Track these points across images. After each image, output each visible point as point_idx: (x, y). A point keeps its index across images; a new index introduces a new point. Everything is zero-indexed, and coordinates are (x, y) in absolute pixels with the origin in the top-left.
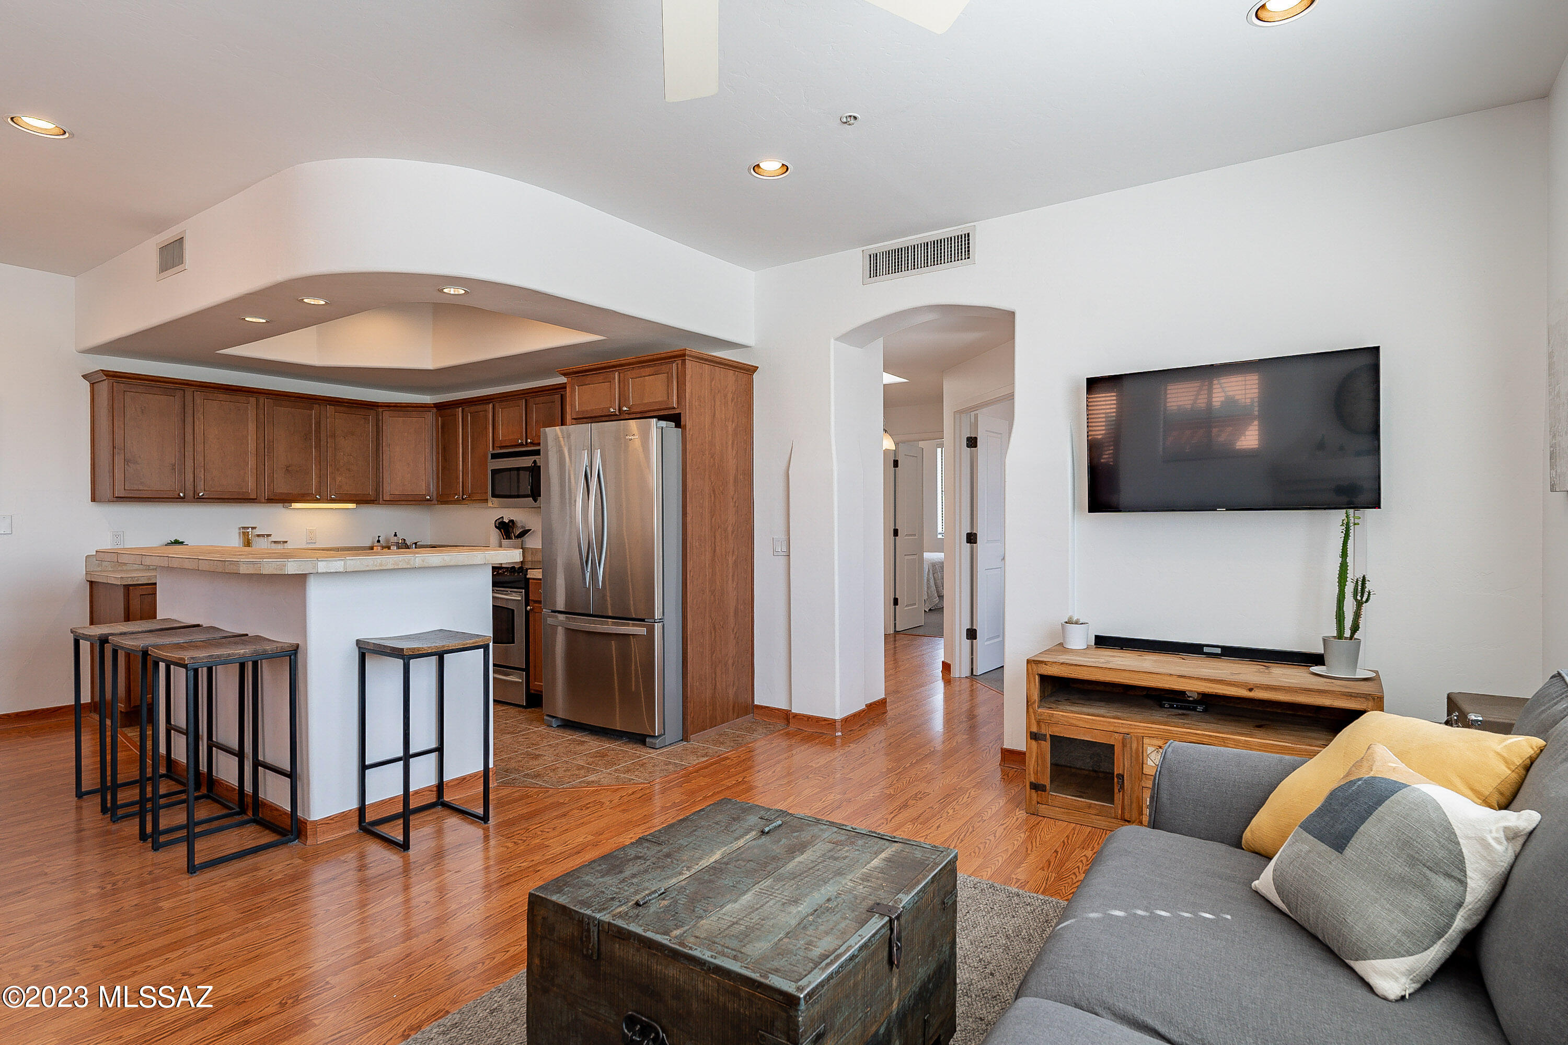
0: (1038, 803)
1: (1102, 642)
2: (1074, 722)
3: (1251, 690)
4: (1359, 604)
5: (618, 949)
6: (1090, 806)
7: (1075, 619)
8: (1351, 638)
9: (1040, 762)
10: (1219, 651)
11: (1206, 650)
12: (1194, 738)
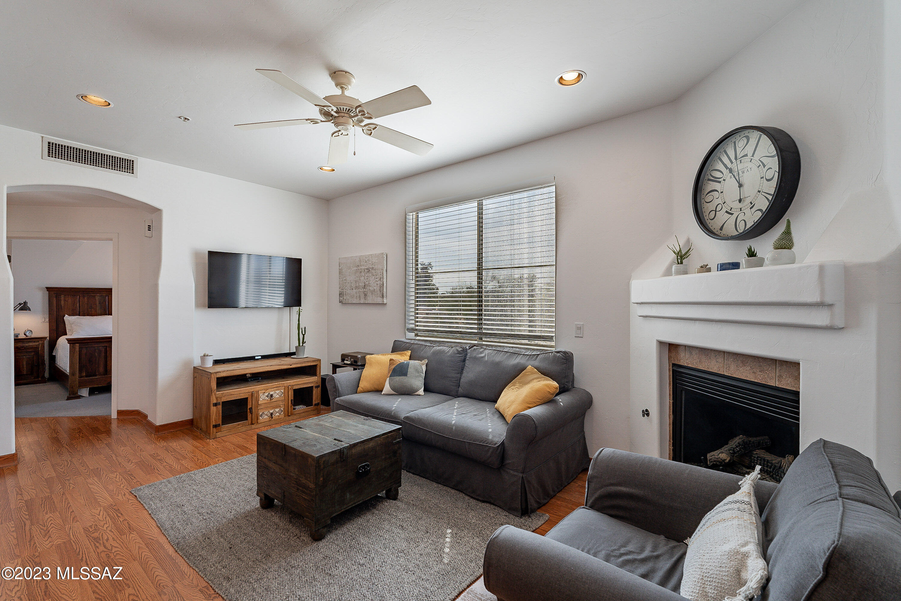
0: (216, 432)
1: (217, 362)
2: (233, 393)
3: (291, 365)
4: (304, 335)
5: (354, 451)
6: (239, 425)
7: (206, 354)
8: (303, 346)
9: (217, 415)
10: (260, 357)
11: (256, 358)
12: (275, 386)
